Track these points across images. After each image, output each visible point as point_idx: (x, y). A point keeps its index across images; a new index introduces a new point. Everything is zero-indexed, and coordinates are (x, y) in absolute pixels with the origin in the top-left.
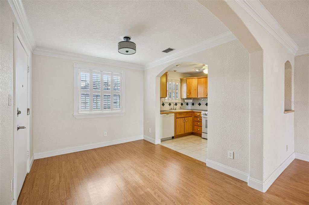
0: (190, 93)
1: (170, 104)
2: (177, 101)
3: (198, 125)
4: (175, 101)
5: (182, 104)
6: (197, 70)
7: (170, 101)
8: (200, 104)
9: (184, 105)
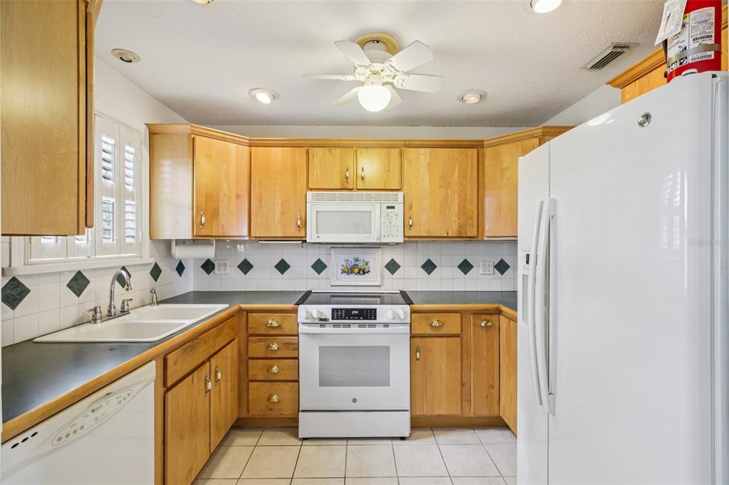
0: (214, 214)
1: (78, 283)
2: (127, 258)
3: (270, 377)
4: (115, 259)
5: (156, 272)
6: (264, 98)
7: (77, 262)
8: (246, 267)
9: (168, 272)
